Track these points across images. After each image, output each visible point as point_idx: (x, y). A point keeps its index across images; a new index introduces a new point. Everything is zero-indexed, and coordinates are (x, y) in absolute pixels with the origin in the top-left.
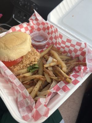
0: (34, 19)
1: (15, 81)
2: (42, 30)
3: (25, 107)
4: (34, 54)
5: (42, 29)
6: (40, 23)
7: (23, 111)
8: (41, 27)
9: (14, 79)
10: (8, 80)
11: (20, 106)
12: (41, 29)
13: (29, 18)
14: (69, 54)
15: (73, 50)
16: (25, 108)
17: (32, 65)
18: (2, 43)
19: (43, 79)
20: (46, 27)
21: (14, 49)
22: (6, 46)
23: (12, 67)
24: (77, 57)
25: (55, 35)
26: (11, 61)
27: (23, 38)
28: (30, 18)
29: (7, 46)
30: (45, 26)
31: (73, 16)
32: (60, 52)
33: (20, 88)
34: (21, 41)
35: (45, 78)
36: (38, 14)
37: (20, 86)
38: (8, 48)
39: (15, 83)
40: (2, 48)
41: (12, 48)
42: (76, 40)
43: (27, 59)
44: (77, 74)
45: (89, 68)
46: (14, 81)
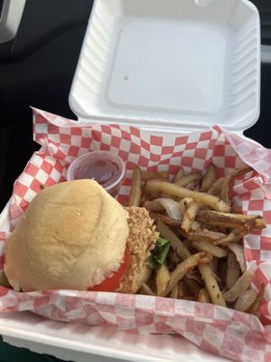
0: (45, 131)
1: (179, 309)
2: (82, 150)
3: (245, 345)
4: (137, 217)
5: (82, 146)
6: (68, 133)
7: (251, 356)
8: (76, 141)
9: (173, 306)
10: (134, 327)
11: (235, 352)
12: (79, 146)
13: (32, 137)
14: (187, 169)
15: (192, 156)
16: (246, 348)
17: (153, 247)
18: (52, 244)
19: (206, 259)
20: (90, 135)
21: (103, 238)
22: (71, 246)
23: (121, 285)
24: (210, 164)
25: (129, 143)
26: (114, 272)
27: (91, 196)
28: (34, 135)
29: (75, 242)
30: (84, 135)
31: (126, 79)
32: (165, 176)
33: (203, 314)
34: (96, 207)
35: (207, 253)
36: (50, 114)
37: (198, 309)
38: (86, 247)
39: (182, 313)
40: (65, 259)
41: (94, 240)
42: (198, 130)
43: (138, 241)
44: (252, 199)
45: (265, 172)
46: (177, 312)
